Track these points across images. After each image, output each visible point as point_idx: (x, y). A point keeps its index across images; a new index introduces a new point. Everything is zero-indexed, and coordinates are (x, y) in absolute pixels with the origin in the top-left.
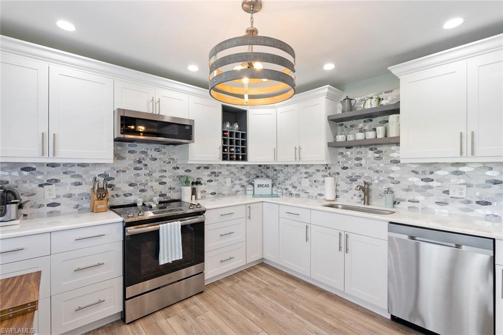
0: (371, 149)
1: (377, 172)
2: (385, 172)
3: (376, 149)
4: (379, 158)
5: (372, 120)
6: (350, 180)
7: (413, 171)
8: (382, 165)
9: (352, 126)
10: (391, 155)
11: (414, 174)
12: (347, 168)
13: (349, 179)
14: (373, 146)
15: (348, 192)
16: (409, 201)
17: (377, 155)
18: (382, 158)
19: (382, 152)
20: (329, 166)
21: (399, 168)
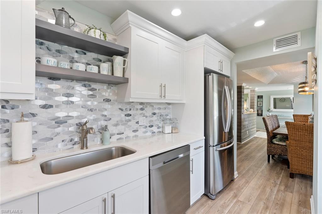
0: (85, 86)
1: (91, 110)
2: (99, 110)
3: (90, 86)
4: (92, 96)
5: (85, 54)
6: (56, 123)
7: (120, 109)
8: (96, 103)
9: (59, 51)
10: (104, 94)
11: (120, 111)
12: (51, 106)
13: (54, 122)
14: (87, 82)
15: (52, 139)
16: (117, 134)
17: (91, 93)
18: (96, 96)
19: (96, 90)
20: (11, 103)
21: (110, 106)
